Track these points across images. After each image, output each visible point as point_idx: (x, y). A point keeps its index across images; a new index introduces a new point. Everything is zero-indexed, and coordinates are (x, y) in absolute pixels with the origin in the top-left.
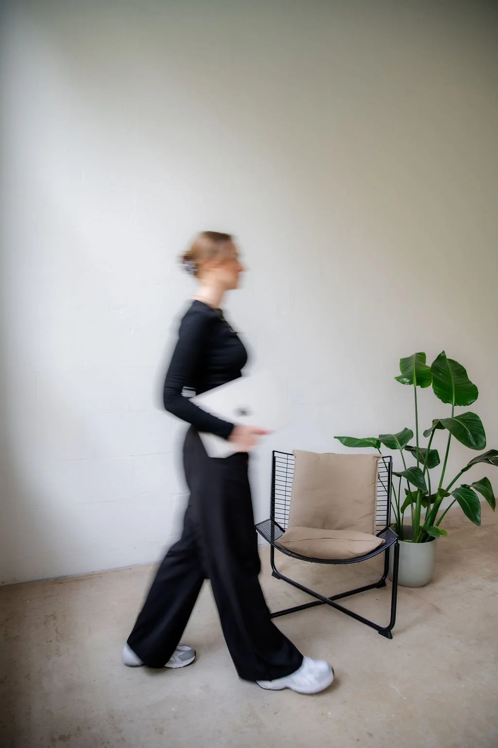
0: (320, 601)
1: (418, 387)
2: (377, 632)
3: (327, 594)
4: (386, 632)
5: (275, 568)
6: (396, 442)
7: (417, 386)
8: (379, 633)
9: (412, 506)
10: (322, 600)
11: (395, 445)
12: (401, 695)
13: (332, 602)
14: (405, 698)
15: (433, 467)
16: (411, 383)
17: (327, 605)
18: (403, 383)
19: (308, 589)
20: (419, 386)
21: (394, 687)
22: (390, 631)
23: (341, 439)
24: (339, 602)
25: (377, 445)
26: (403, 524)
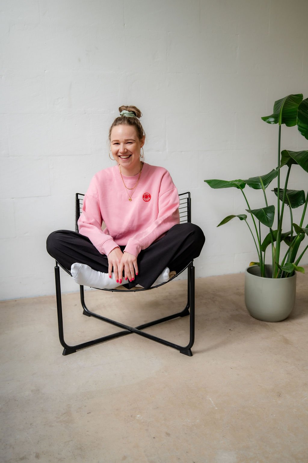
0: (127, 331)
1: (284, 126)
2: (179, 351)
3: (134, 325)
4: (187, 351)
5: (85, 307)
6: (260, 182)
7: (282, 125)
8: (180, 352)
9: (273, 244)
10: (129, 330)
11: (258, 185)
12: (214, 406)
13: (140, 331)
14: (216, 408)
15: (297, 207)
16: (276, 122)
17: (134, 334)
18: (269, 123)
19: (116, 322)
20: (285, 124)
21: (210, 399)
22: (190, 349)
23: (209, 182)
24: (146, 331)
25: (241, 185)
26: (265, 264)
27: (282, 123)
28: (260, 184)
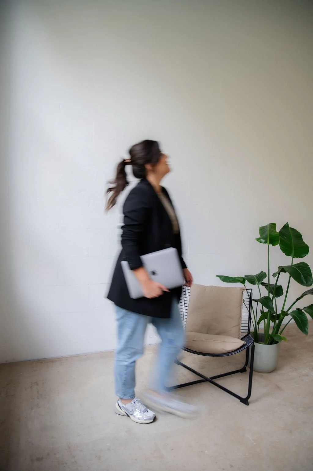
0: (203, 380)
2: (239, 401)
3: (209, 375)
4: (245, 401)
9: (265, 321)
10: (205, 379)
11: (254, 282)
12: (253, 442)
13: (212, 381)
14: (255, 444)
15: (279, 297)
16: (265, 242)
17: (208, 382)
18: (261, 242)
19: (197, 372)
21: (249, 436)
22: (247, 400)
23: (220, 277)
24: (215, 381)
25: (243, 281)
26: (259, 332)
27: (270, 244)
28: (256, 281)
